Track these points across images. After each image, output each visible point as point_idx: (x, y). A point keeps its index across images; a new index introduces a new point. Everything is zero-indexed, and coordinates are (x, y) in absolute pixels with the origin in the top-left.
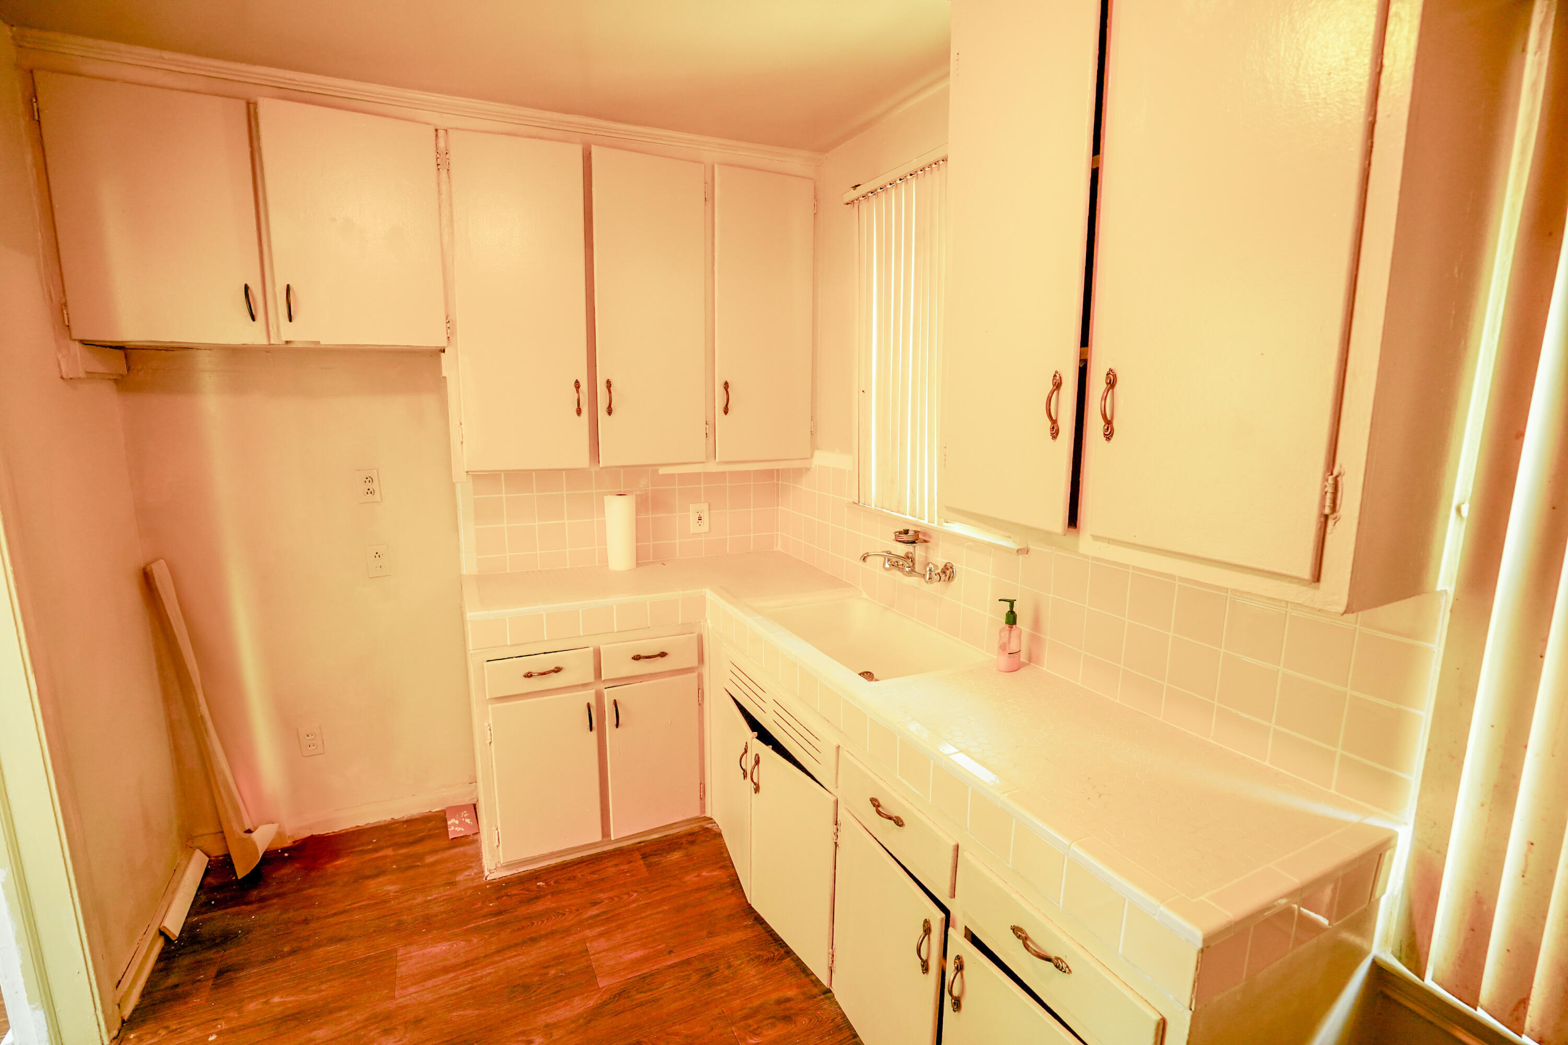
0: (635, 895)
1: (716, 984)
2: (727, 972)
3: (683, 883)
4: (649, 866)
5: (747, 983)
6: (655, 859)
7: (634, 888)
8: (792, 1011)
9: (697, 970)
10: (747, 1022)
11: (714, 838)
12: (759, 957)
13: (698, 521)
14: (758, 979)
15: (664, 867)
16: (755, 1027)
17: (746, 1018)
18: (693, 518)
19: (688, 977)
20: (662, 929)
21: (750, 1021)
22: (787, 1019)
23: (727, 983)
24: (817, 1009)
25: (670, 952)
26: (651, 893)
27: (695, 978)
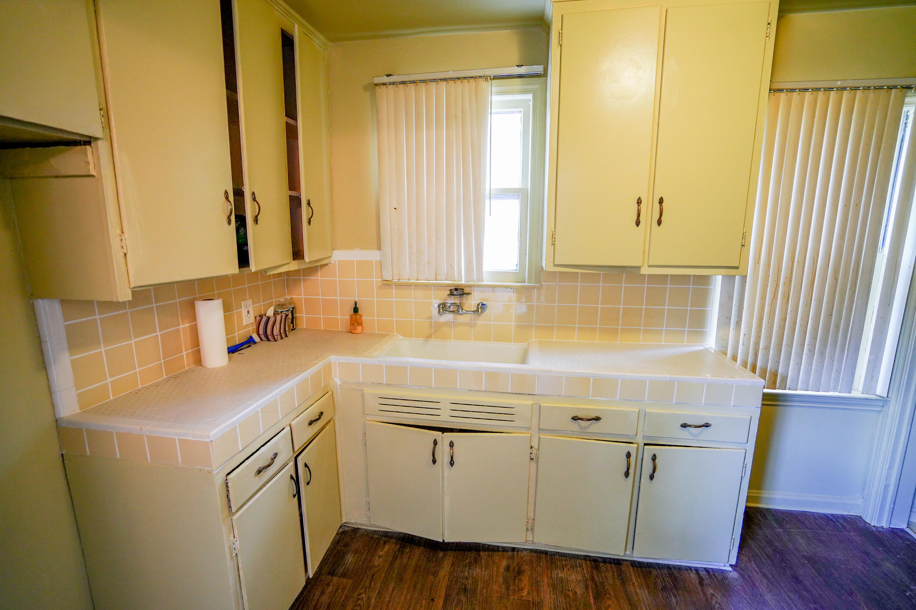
0: (363, 596)
1: (475, 590)
2: (470, 581)
3: (378, 566)
4: (344, 575)
5: (484, 576)
6: (341, 570)
7: (356, 593)
8: (517, 568)
9: (457, 594)
10: (511, 589)
11: (355, 534)
12: (470, 563)
13: (247, 314)
14: (485, 571)
15: (353, 570)
16: (516, 587)
17: (508, 588)
18: (244, 312)
19: (460, 601)
20: (409, 595)
21: (511, 588)
22: (520, 572)
23: (478, 585)
24: (522, 558)
25: (433, 600)
26: (370, 587)
27: (463, 598)
